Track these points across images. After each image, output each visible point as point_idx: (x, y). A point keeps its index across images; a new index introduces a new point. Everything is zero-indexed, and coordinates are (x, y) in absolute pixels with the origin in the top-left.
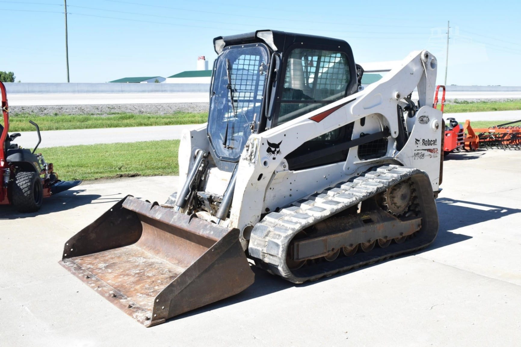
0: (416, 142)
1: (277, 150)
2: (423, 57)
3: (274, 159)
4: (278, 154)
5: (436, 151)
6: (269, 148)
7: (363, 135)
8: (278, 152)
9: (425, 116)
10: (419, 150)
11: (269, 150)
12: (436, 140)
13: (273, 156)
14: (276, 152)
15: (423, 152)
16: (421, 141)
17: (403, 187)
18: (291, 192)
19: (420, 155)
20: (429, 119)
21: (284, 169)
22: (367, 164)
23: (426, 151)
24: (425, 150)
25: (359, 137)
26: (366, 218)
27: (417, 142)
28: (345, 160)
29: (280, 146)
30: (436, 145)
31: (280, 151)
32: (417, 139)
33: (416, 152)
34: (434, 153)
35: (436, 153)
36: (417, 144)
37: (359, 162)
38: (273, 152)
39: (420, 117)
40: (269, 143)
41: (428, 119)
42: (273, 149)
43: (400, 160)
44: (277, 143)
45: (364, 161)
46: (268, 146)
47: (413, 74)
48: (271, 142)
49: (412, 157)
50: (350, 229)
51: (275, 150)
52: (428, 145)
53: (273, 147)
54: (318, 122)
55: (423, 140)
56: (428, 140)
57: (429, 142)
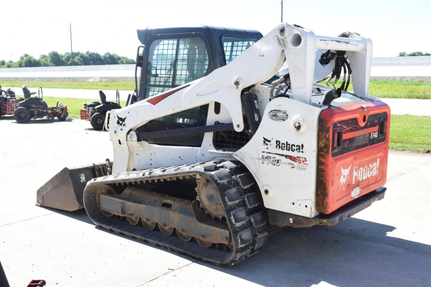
0: (264, 142)
1: (124, 123)
2: (278, 34)
3: (121, 130)
4: (124, 127)
5: (303, 161)
6: (118, 121)
7: (217, 123)
9: (279, 111)
10: (270, 153)
11: (118, 123)
12: (302, 146)
13: (121, 127)
14: (123, 125)
15: (278, 157)
16: (274, 142)
18: (151, 162)
19: (272, 160)
20: (287, 115)
21: (131, 139)
22: (224, 156)
23: (284, 157)
24: (282, 155)
25: (213, 124)
27: (267, 142)
29: (125, 120)
30: (302, 152)
31: (126, 124)
32: (266, 138)
33: (266, 155)
34: (300, 163)
35: (302, 164)
36: (267, 144)
37: (215, 151)
38: (121, 125)
39: (271, 111)
40: (118, 117)
41: (285, 114)
42: (121, 122)
43: (240, 158)
44: (123, 118)
45: (221, 152)
46: (117, 119)
47: (263, 56)
48: (120, 117)
49: (259, 159)
51: (122, 123)
52: (287, 150)
53: (121, 121)
54: (154, 105)
55: (277, 141)
56: (287, 142)
57: (288, 146)
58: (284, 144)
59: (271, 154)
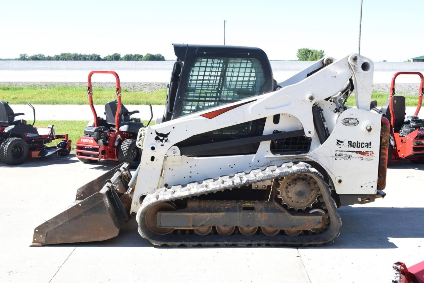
0: (338, 143)
1: (166, 139)
2: (350, 61)
3: (162, 145)
4: (166, 142)
5: (371, 154)
6: (157, 136)
7: (276, 132)
8: (166, 141)
9: (351, 118)
10: (342, 151)
11: (157, 139)
12: (370, 143)
13: (161, 143)
14: (164, 140)
15: (349, 154)
16: (346, 143)
17: (298, 184)
18: (191, 174)
19: (344, 156)
20: (358, 121)
21: (174, 154)
22: (282, 159)
23: (355, 153)
24: (353, 152)
25: (271, 133)
26: (249, 206)
27: (340, 143)
28: (255, 153)
29: (168, 136)
30: (370, 147)
31: (168, 139)
32: (339, 140)
33: (338, 153)
34: (368, 155)
35: (370, 156)
36: (340, 145)
37: (272, 155)
38: (162, 141)
39: (345, 119)
40: (157, 133)
41: (356, 121)
42: (161, 138)
43: (314, 158)
44: (165, 133)
45: (279, 156)
46: (156, 135)
47: (336, 77)
48: (160, 132)
49: (332, 157)
50: (222, 212)
52: (357, 147)
53: (161, 136)
54: (210, 119)
55: (349, 142)
56: (358, 142)
57: (359, 144)
58: (355, 143)
59: (344, 152)
